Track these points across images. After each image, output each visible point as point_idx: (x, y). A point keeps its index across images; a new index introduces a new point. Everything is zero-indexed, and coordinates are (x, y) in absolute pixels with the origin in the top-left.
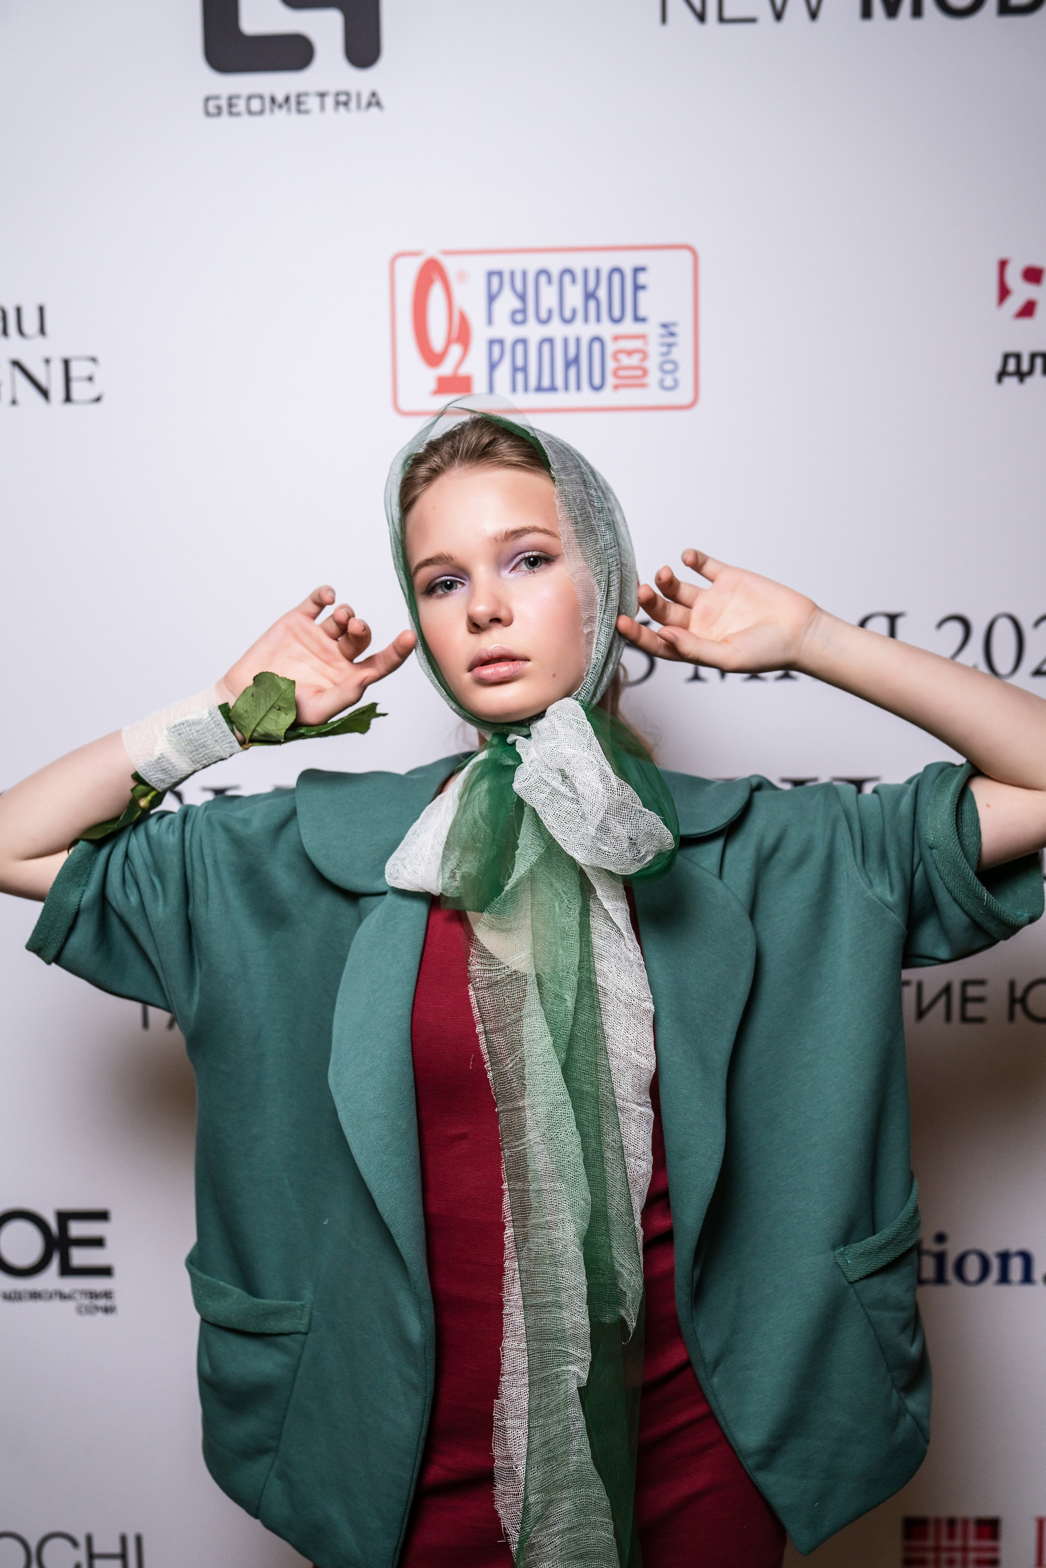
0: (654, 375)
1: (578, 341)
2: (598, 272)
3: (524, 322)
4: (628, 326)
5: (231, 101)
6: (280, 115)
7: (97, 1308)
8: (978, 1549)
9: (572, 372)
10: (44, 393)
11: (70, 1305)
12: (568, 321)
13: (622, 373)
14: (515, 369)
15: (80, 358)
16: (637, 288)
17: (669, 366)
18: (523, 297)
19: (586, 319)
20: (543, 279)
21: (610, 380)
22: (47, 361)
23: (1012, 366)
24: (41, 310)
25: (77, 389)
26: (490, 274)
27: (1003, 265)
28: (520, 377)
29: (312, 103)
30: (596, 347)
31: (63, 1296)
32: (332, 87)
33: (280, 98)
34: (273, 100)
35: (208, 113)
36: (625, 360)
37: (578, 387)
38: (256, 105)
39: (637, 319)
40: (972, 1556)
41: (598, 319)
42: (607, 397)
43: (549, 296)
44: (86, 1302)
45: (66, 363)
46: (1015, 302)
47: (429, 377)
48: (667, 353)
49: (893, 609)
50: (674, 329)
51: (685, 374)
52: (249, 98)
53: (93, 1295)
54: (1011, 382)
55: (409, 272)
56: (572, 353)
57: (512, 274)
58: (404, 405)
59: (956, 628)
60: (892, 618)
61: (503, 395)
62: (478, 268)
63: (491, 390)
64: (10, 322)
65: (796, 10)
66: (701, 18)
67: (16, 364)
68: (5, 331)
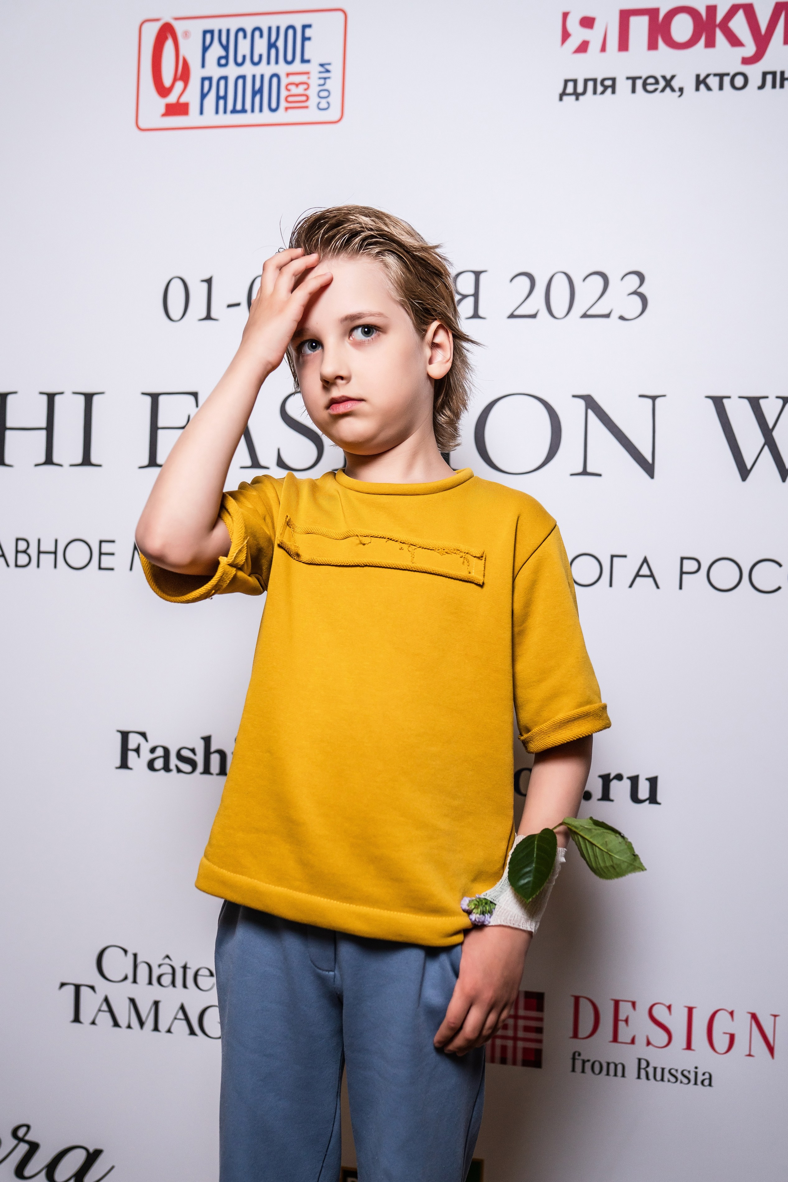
0: (314, 100)
1: (262, 76)
2: (278, 28)
4: (298, 66)
8: (525, 1018)
9: (257, 99)
12: (256, 64)
13: (290, 99)
14: (218, 98)
16: (305, 39)
17: (324, 93)
19: (268, 63)
20: (241, 34)
21: (283, 104)
23: (570, 89)
26: (205, 32)
27: (565, 15)
28: (221, 102)
30: (275, 80)
36: (294, 90)
37: (261, 110)
39: (304, 61)
40: (521, 1023)
41: (277, 62)
42: (281, 116)
46: (574, 42)
47: (161, 104)
48: (324, 84)
49: (478, 268)
50: (328, 67)
51: (335, 99)
54: (570, 100)
55: (151, 32)
57: (220, 31)
58: (143, 123)
59: (525, 281)
60: (477, 274)
61: (210, 117)
62: (197, 28)
63: (201, 112)
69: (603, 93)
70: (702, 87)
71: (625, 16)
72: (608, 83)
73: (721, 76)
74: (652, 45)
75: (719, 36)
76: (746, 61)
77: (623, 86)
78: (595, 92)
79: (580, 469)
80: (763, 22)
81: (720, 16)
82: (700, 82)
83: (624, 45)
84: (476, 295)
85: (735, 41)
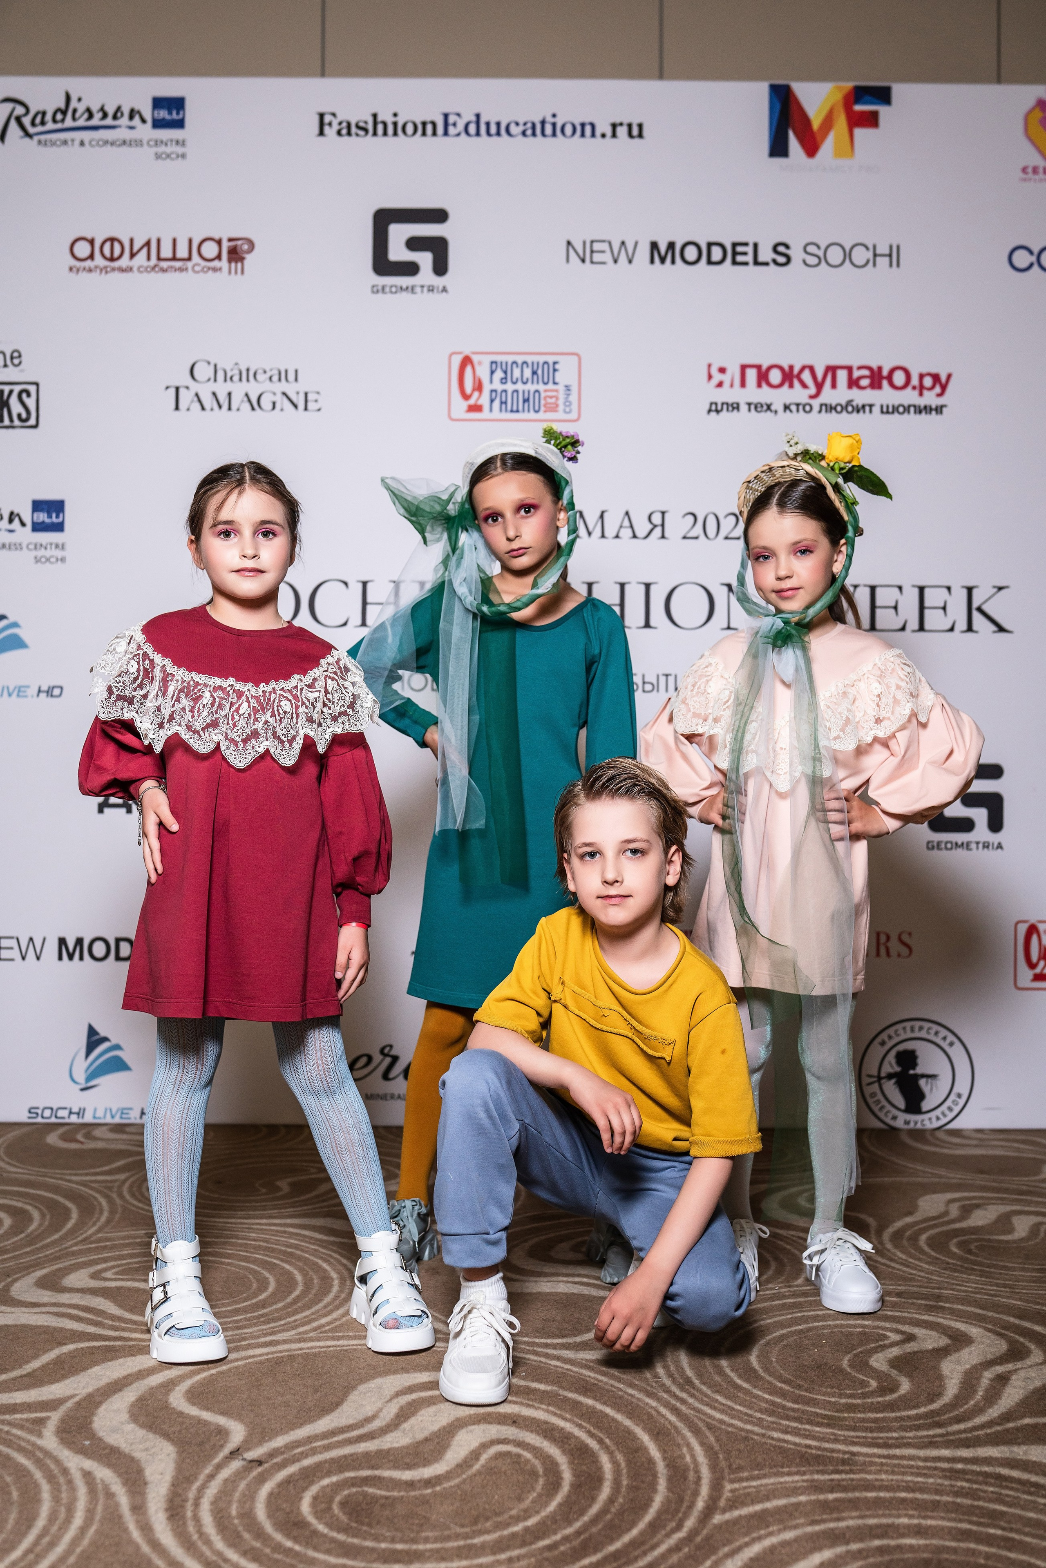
0: (561, 407)
1: (529, 391)
2: (538, 363)
3: (506, 383)
4: (551, 386)
5: (383, 288)
6: (404, 294)
9: (526, 405)
10: (296, 406)
12: (525, 383)
13: (547, 405)
14: (502, 403)
15: (312, 393)
16: (555, 370)
17: (567, 403)
18: (505, 372)
19: (533, 382)
21: (542, 409)
22: (298, 393)
23: (713, 407)
24: (296, 371)
25: (310, 405)
26: (492, 363)
27: (709, 366)
28: (504, 406)
29: (418, 289)
30: (537, 395)
32: (427, 282)
33: (404, 287)
34: (401, 288)
36: (549, 400)
37: (529, 411)
38: (394, 289)
39: (555, 383)
41: (538, 382)
42: (541, 415)
43: (517, 373)
45: (306, 394)
46: (715, 381)
47: (464, 404)
48: (567, 398)
49: (663, 509)
50: (570, 388)
51: (575, 407)
52: (391, 287)
54: (713, 414)
55: (457, 360)
56: (526, 396)
57: (501, 363)
58: (453, 416)
59: (691, 519)
60: (663, 513)
61: (496, 414)
62: (487, 360)
63: (491, 410)
64: (282, 376)
65: (623, 258)
66: (583, 261)
67: (284, 394)
68: (280, 380)
69: (733, 410)
70: (788, 411)
71: (744, 368)
72: (735, 406)
73: (798, 405)
74: (759, 385)
75: (796, 383)
76: (812, 397)
77: (744, 408)
78: (728, 410)
79: (726, 626)
80: (820, 375)
81: (796, 370)
82: (787, 407)
83: (743, 384)
84: (663, 525)
85: (804, 385)
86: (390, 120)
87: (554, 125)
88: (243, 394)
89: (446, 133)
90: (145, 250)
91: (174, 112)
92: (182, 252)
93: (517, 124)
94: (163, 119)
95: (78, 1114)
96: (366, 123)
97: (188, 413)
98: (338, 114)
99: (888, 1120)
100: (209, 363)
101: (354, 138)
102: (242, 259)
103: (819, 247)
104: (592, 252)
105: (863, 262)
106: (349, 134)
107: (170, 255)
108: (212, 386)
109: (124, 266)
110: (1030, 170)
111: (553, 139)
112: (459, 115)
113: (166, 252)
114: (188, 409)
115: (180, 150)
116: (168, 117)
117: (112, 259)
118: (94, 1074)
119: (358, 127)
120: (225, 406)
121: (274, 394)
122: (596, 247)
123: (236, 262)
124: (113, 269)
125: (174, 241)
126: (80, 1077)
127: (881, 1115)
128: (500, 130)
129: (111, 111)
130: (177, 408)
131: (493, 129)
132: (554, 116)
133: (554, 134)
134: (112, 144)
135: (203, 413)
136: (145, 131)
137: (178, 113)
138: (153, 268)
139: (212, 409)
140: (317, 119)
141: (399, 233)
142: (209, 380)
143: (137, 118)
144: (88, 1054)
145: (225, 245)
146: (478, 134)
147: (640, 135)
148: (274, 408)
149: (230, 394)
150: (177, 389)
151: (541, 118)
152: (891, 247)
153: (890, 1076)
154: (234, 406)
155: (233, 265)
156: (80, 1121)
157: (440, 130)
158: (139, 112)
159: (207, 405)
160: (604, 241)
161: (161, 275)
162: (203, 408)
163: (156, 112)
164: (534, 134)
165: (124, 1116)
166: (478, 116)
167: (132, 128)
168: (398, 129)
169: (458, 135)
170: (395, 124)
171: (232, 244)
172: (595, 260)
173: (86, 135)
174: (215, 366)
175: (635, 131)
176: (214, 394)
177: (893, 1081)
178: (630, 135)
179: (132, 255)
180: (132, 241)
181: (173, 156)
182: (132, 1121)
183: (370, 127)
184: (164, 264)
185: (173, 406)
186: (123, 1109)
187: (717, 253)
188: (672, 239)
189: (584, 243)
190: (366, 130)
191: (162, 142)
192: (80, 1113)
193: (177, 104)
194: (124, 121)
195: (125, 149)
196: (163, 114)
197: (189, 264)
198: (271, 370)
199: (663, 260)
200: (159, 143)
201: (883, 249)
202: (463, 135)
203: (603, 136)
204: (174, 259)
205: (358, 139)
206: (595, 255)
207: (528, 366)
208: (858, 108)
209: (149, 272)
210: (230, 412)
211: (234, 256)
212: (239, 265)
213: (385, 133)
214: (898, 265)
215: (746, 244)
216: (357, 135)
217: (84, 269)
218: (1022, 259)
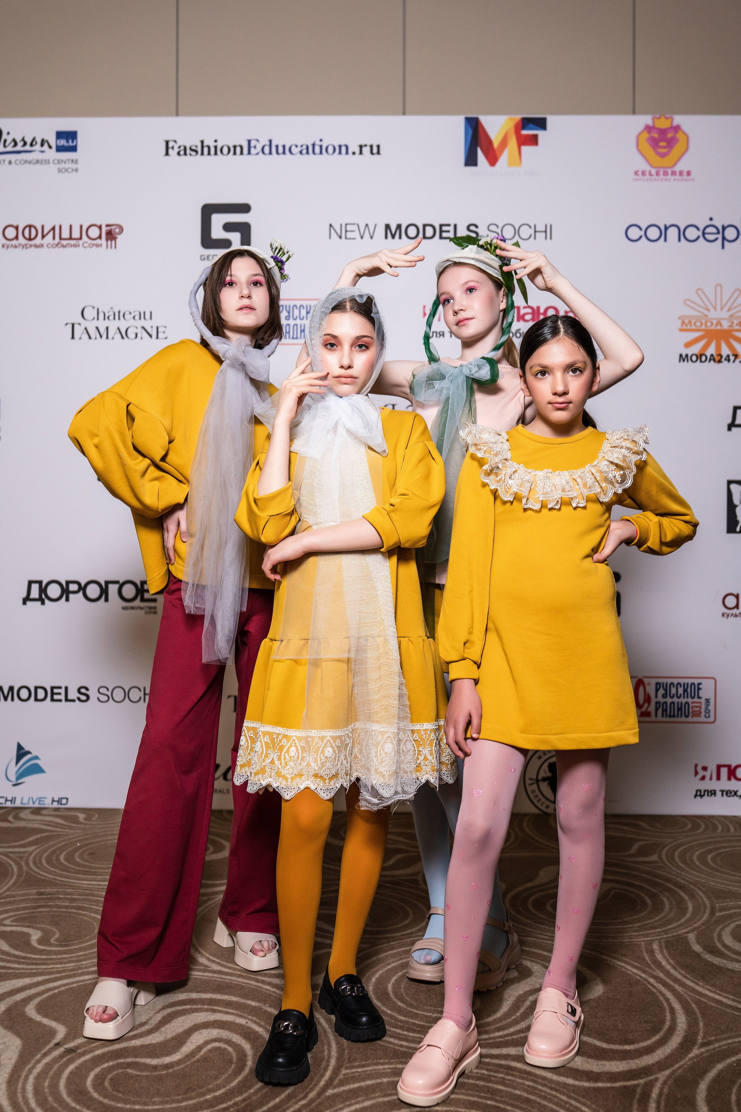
1: (304, 325)
3: (289, 319)
5: (208, 257)
7: (151, 612)
9: (303, 334)
10: (151, 336)
11: (143, 611)
12: (302, 319)
15: (161, 326)
18: (289, 312)
22: (152, 327)
24: (151, 313)
25: (160, 335)
28: (287, 335)
31: (141, 608)
35: (201, 259)
43: (296, 312)
44: (148, 610)
45: (157, 328)
52: (213, 256)
53: (150, 608)
56: (303, 328)
57: (286, 306)
64: (142, 316)
65: (367, 236)
66: (340, 237)
67: (143, 328)
68: (140, 318)
86: (212, 145)
87: (321, 146)
88: (116, 328)
89: (249, 153)
90: (52, 233)
91: (70, 141)
92: (76, 234)
93: (297, 146)
94: (63, 146)
95: (11, 801)
96: (196, 146)
97: (80, 341)
98: (178, 141)
99: (543, 808)
100: (94, 308)
101: (188, 156)
102: (115, 239)
103: (497, 227)
104: (346, 231)
105: (527, 236)
106: (185, 154)
107: (68, 236)
108: (95, 323)
109: (38, 244)
110: (640, 173)
111: (321, 156)
112: (258, 140)
113: (66, 234)
114: (80, 338)
115: (74, 166)
116: (66, 144)
117: (30, 239)
118: (21, 775)
119: (191, 149)
120: (105, 336)
121: (137, 328)
122: (349, 228)
123: (111, 241)
124: (31, 246)
125: (71, 227)
126: (13, 776)
127: (539, 805)
128: (285, 150)
129: (29, 141)
130: (73, 337)
131: (281, 150)
132: (321, 140)
133: (321, 153)
134: (30, 163)
135: (90, 340)
136: (52, 154)
137: (73, 142)
138: (57, 245)
139: (96, 338)
140: (164, 144)
141: (218, 220)
142: (94, 319)
143: (46, 145)
144: (17, 762)
145: (104, 229)
146: (270, 153)
147: (378, 153)
148: (136, 337)
149: (107, 328)
150: (73, 325)
151: (312, 142)
152: (546, 226)
153: (544, 779)
154: (110, 336)
155: (109, 242)
156: (13, 805)
157: (245, 151)
158: (47, 141)
159: (93, 335)
160: (354, 224)
161: (62, 249)
162: (90, 338)
163: (58, 141)
164: (308, 153)
165: (41, 803)
166: (270, 141)
167: (42, 152)
168: (217, 151)
169: (258, 154)
170: (216, 147)
171: (109, 228)
172: (348, 237)
173: (13, 157)
174: (98, 309)
175: (375, 150)
176: (97, 328)
177: (546, 783)
178: (372, 153)
179: (43, 237)
180: (43, 227)
181: (70, 170)
182: (46, 806)
183: (199, 150)
184: (64, 242)
185: (70, 336)
186: (40, 798)
187: (429, 232)
188: (399, 222)
189: (341, 225)
190: (197, 152)
191: (62, 161)
192: (13, 800)
193: (72, 135)
194: (37, 147)
195: (38, 166)
196: (63, 142)
197: (81, 242)
198: (134, 312)
199: (393, 236)
200: (60, 162)
201: (541, 227)
202: (261, 154)
203: (354, 153)
204: (71, 238)
205: (192, 157)
206: (348, 233)
207: (303, 308)
208: (524, 132)
209: (54, 248)
210: (107, 340)
211: (109, 236)
212: (113, 242)
213: (209, 154)
214: (551, 238)
215: (449, 225)
216: (191, 155)
217: (12, 246)
218: (634, 233)
